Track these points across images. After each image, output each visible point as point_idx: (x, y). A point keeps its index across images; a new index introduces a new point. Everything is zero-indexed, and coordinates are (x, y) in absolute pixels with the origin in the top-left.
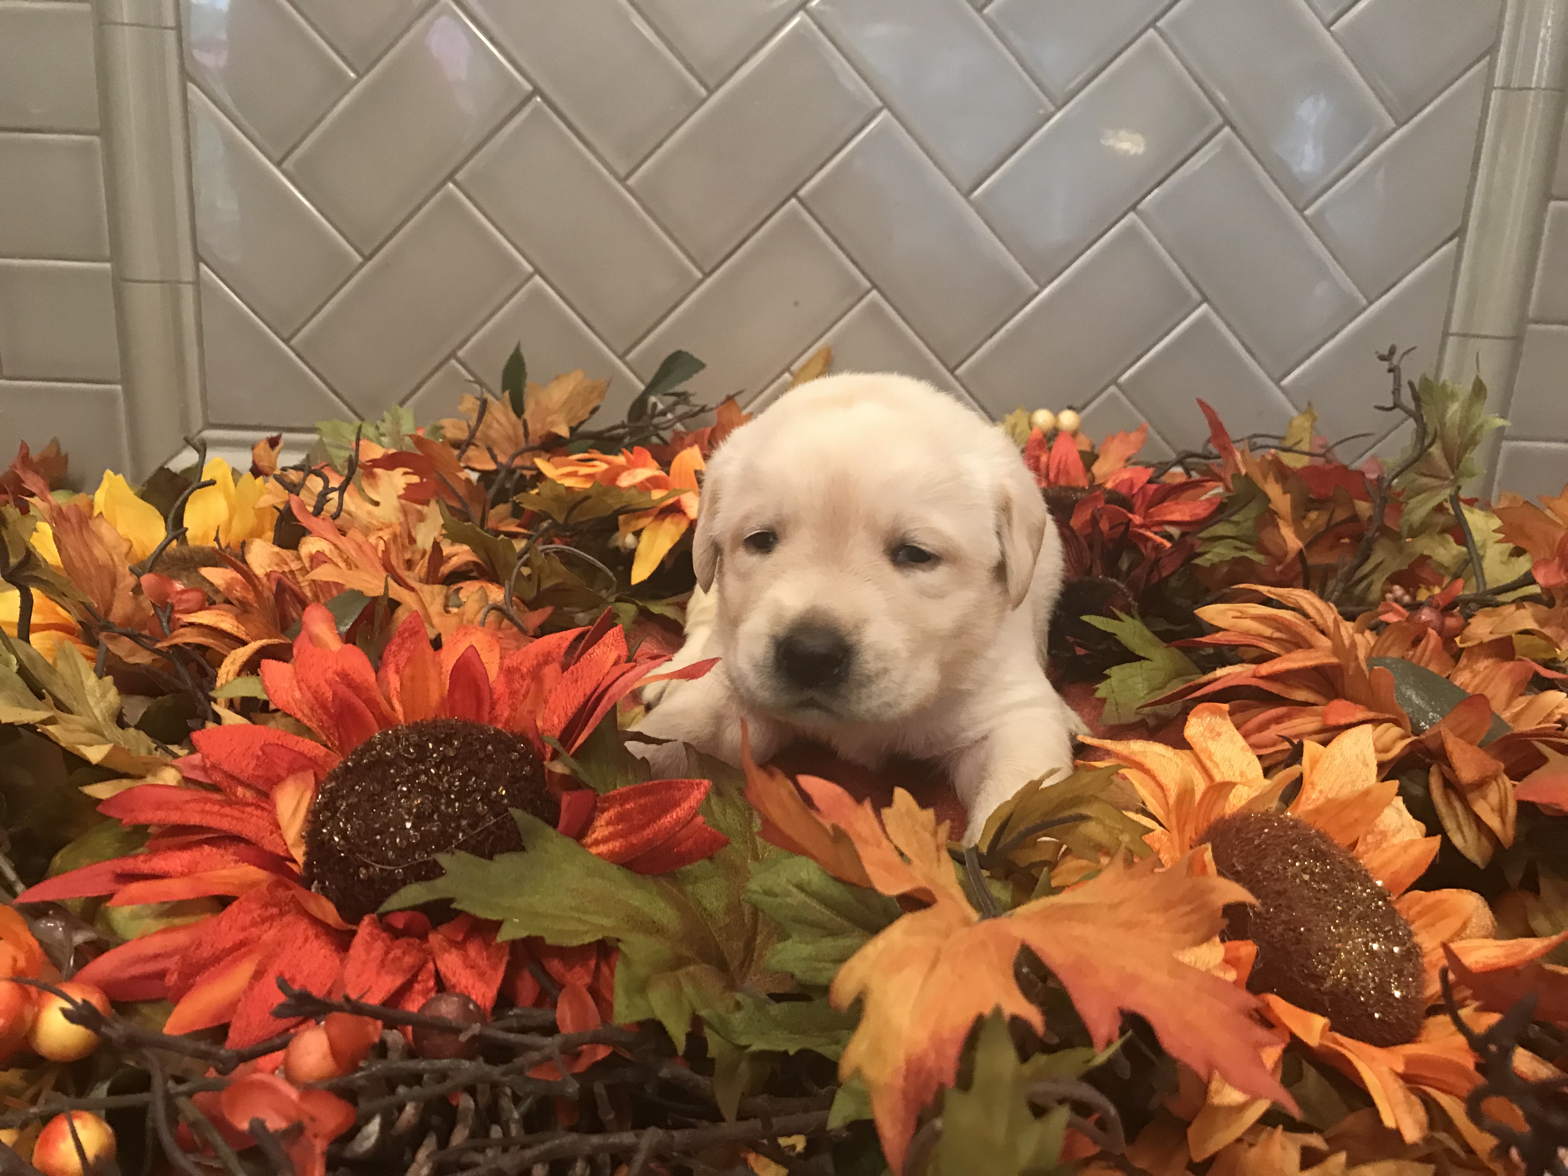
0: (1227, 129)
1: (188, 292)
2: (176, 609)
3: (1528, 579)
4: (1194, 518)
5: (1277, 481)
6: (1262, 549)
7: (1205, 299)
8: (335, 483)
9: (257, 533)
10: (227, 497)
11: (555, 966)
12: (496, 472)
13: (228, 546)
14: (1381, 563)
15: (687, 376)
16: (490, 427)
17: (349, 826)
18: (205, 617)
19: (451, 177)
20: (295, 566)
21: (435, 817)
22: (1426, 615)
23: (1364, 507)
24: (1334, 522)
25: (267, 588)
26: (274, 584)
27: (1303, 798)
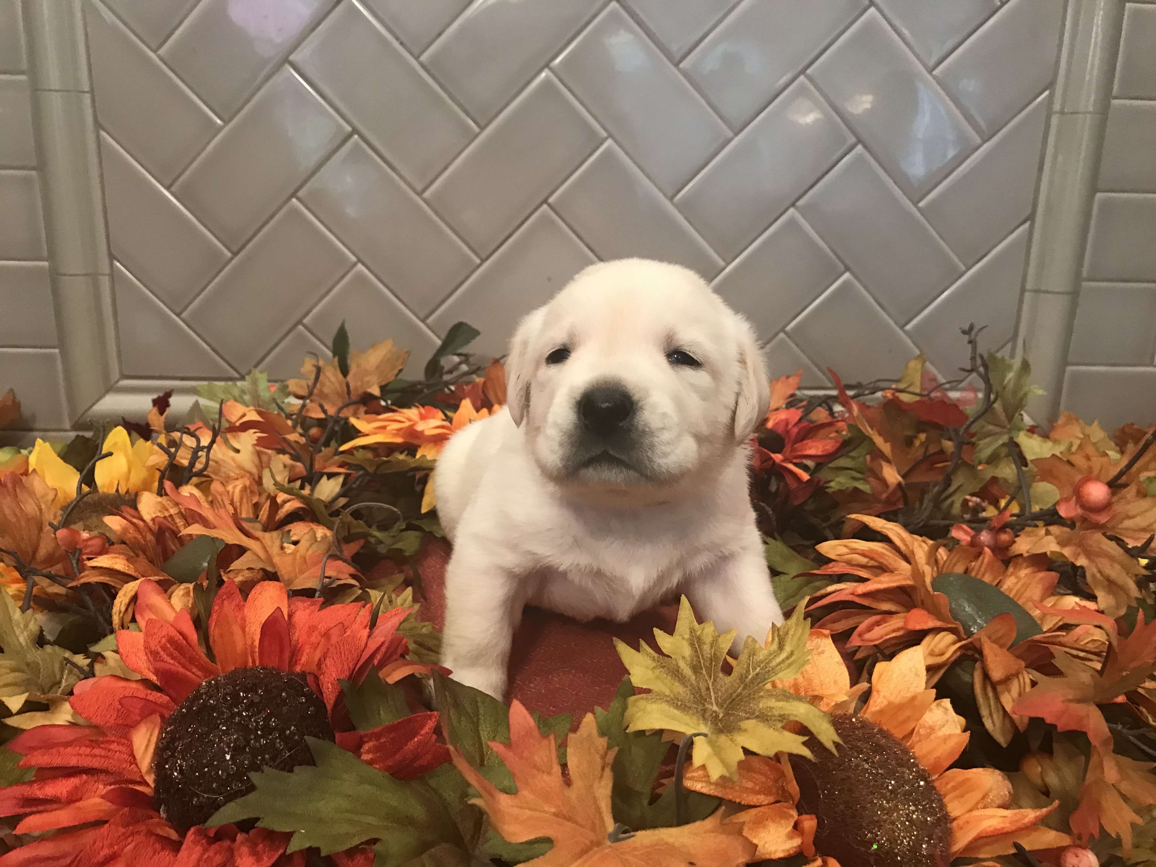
1: (105, 282)
2: (84, 551)
4: (825, 453)
7: (847, 269)
8: (205, 441)
9: (146, 487)
10: (126, 455)
12: (326, 421)
13: (127, 492)
14: (961, 486)
15: (467, 342)
16: (323, 385)
17: (184, 762)
18: (103, 561)
20: (173, 511)
22: (985, 537)
23: (948, 445)
24: (928, 453)
25: (150, 529)
26: (157, 527)
27: (871, 701)
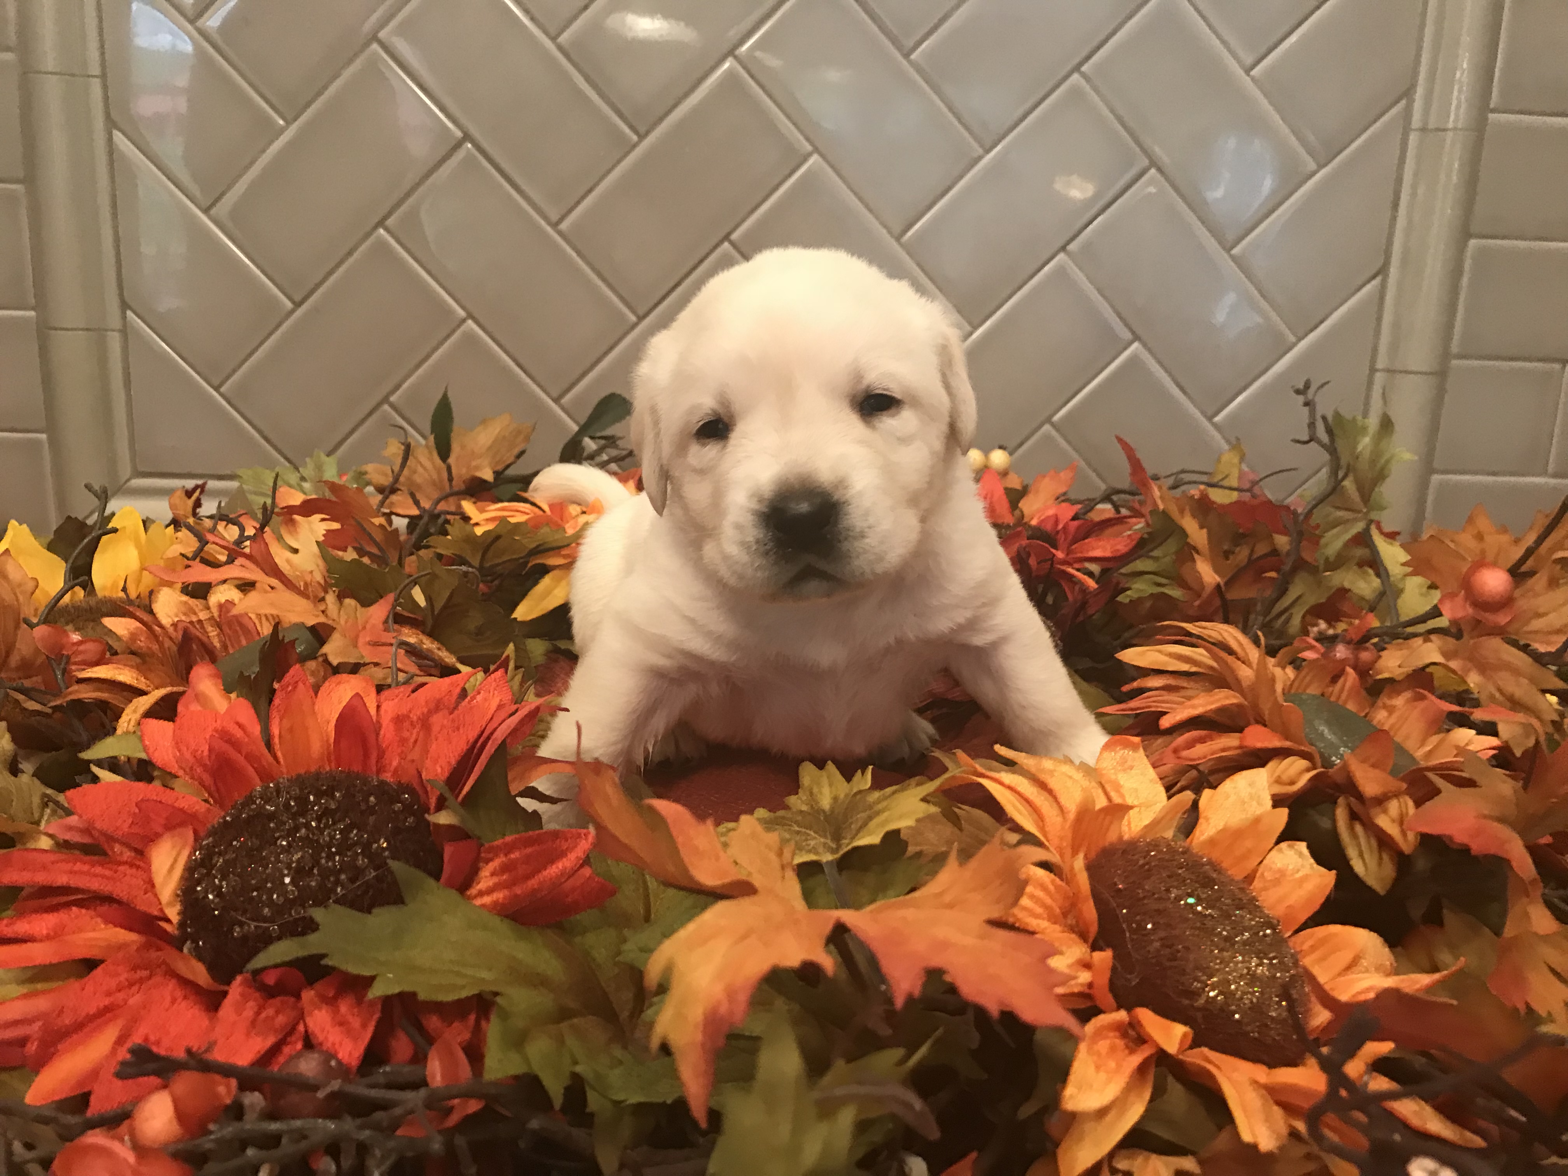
0: (1153, 171)
1: (114, 342)
2: (72, 661)
3: (1436, 612)
4: (1115, 554)
5: (1194, 516)
6: (1182, 583)
7: (1136, 338)
8: (252, 529)
10: (138, 545)
11: (433, 1022)
12: (419, 517)
13: (138, 597)
14: (1299, 598)
15: (618, 420)
16: (415, 472)
17: (224, 883)
19: (381, 223)
20: (203, 615)
21: (315, 871)
22: (1341, 650)
23: (1282, 541)
24: (1255, 556)
25: (171, 638)
26: (181, 633)
27: (1197, 831)
